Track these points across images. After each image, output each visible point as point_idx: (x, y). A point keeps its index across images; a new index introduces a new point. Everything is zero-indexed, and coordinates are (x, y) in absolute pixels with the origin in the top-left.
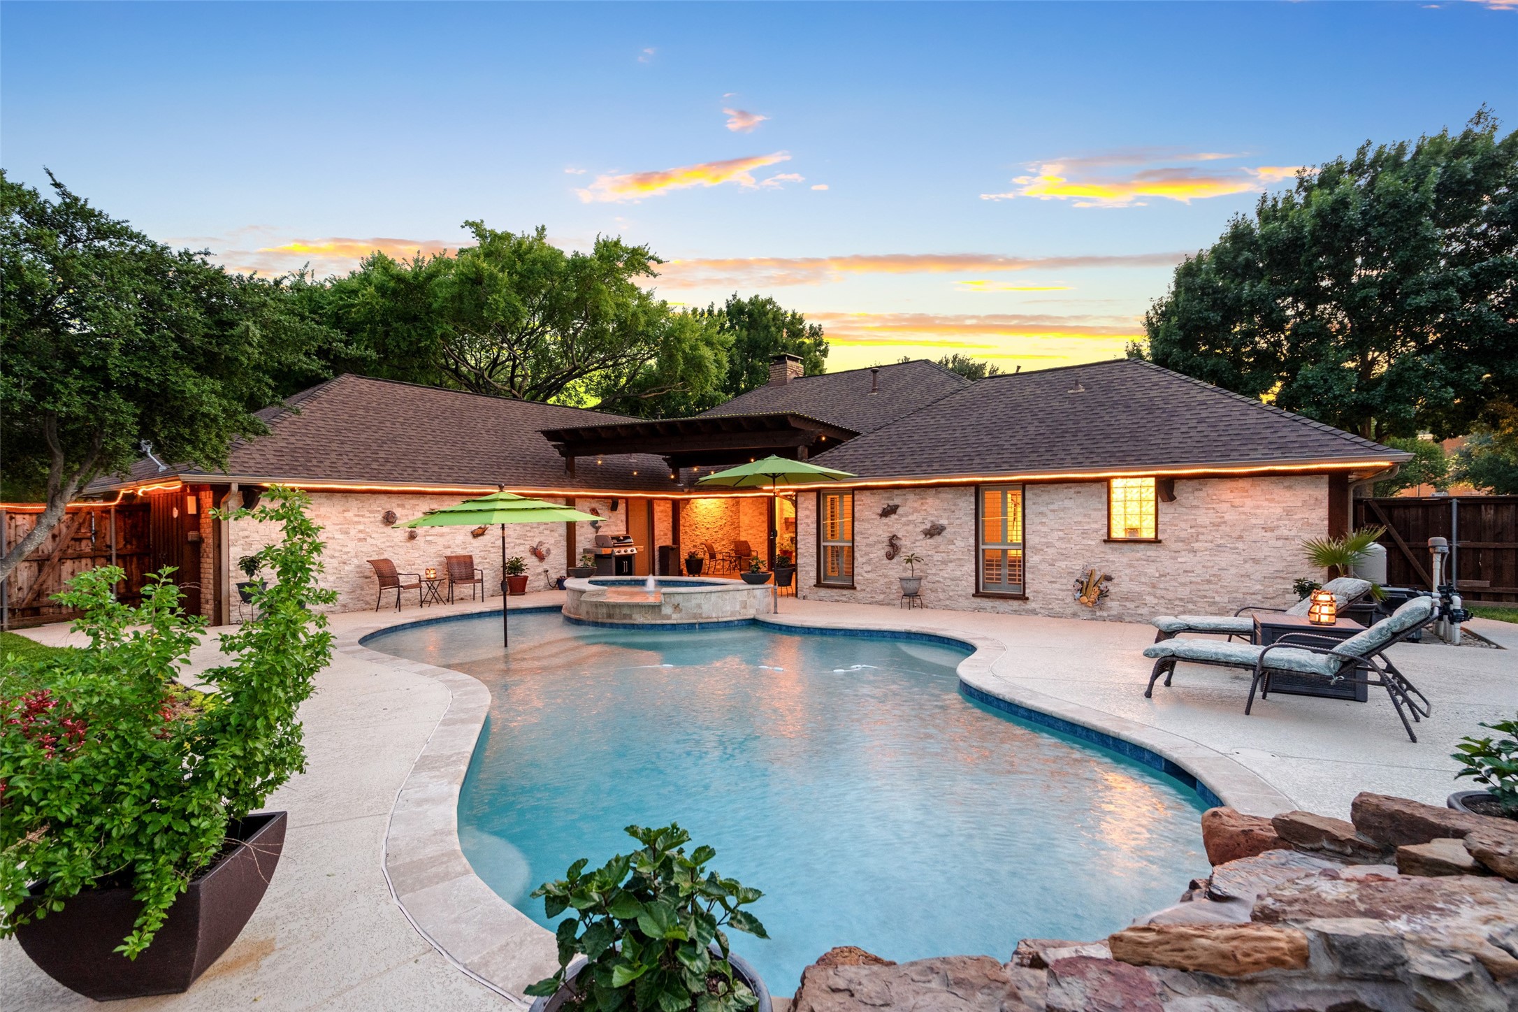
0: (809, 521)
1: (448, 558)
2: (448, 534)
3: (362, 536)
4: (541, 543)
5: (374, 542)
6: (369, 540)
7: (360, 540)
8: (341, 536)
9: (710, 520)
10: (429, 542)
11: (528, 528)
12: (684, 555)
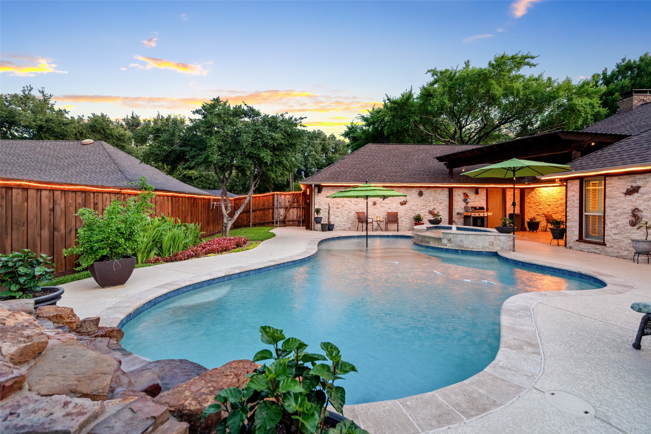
0: (574, 199)
1: (388, 213)
2: (390, 203)
3: (356, 203)
4: (434, 209)
5: (361, 205)
6: (359, 204)
7: (355, 204)
8: (349, 203)
9: (552, 200)
10: (382, 206)
11: (428, 202)
12: (527, 220)
